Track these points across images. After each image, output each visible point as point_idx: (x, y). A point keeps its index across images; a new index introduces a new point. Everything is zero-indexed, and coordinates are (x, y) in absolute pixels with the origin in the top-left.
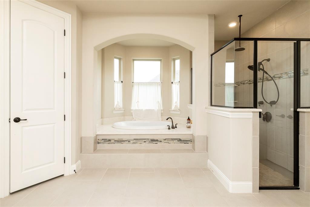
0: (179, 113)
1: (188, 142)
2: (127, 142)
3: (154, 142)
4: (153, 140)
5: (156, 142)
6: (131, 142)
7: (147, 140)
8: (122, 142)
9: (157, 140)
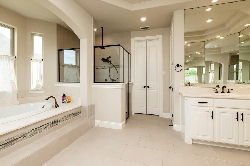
0: (43, 92)
1: (79, 114)
2: (22, 138)
3: (54, 125)
4: (53, 123)
5: (56, 124)
6: (28, 135)
7: (48, 124)
8: (13, 143)
9: (57, 121)
